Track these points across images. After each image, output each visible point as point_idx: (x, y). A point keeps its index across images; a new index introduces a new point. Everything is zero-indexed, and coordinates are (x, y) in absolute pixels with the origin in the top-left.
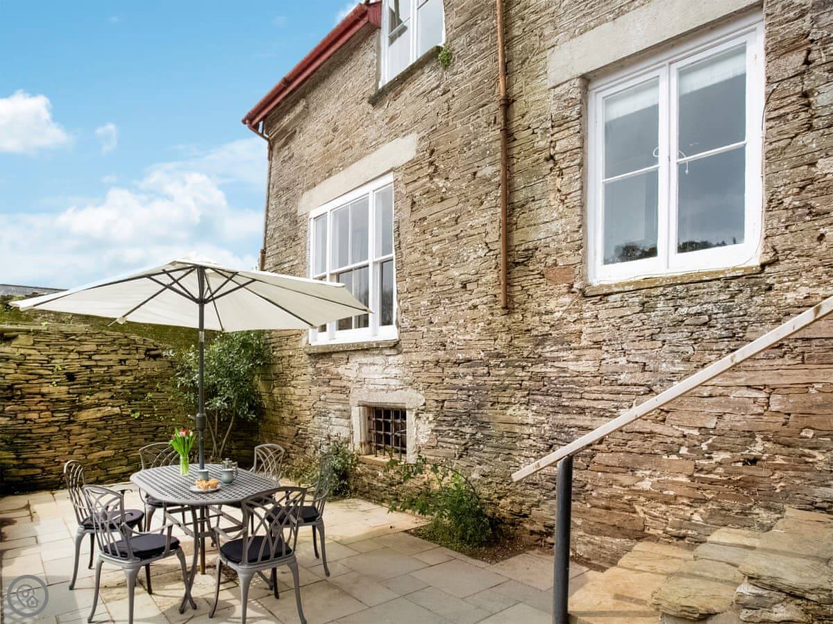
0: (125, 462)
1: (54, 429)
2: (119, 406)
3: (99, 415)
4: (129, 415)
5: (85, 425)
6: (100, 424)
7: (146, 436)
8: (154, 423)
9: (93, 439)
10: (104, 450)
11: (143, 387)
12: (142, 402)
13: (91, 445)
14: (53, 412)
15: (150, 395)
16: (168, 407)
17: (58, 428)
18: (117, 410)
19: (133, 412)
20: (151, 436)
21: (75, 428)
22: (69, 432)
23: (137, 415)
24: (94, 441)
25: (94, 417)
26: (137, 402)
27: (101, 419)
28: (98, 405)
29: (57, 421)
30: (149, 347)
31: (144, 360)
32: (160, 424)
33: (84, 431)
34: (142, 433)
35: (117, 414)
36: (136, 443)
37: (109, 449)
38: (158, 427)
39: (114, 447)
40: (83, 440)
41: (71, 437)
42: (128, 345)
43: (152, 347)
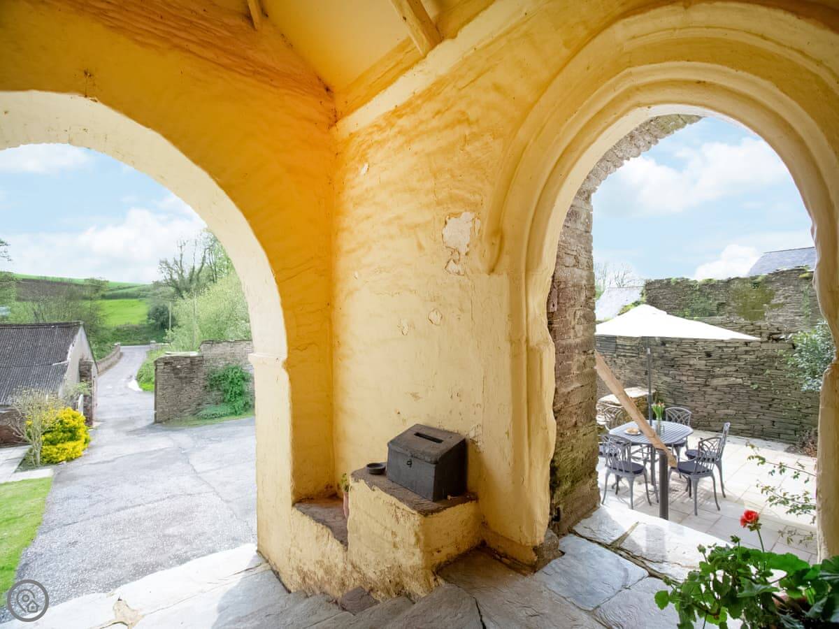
0: (743, 421)
1: (694, 389)
2: (742, 378)
3: (726, 383)
4: (749, 386)
5: (716, 389)
6: (727, 390)
7: (763, 405)
8: (770, 396)
9: (721, 400)
10: (728, 409)
11: (763, 365)
12: (760, 377)
13: (719, 404)
14: (696, 377)
15: (768, 372)
16: (785, 383)
17: (698, 388)
18: (740, 381)
19: (753, 384)
20: (767, 405)
21: (709, 390)
22: (705, 392)
23: (755, 386)
24: (721, 401)
25: (722, 384)
26: (757, 376)
27: (727, 386)
28: (725, 376)
29: (698, 384)
30: (772, 332)
31: (767, 342)
32: (775, 396)
33: (715, 393)
34: (759, 402)
35: (740, 384)
36: (753, 408)
37: (731, 409)
38: (773, 399)
39: (736, 408)
40: (713, 399)
41: (706, 396)
42: (753, 330)
43: (776, 331)
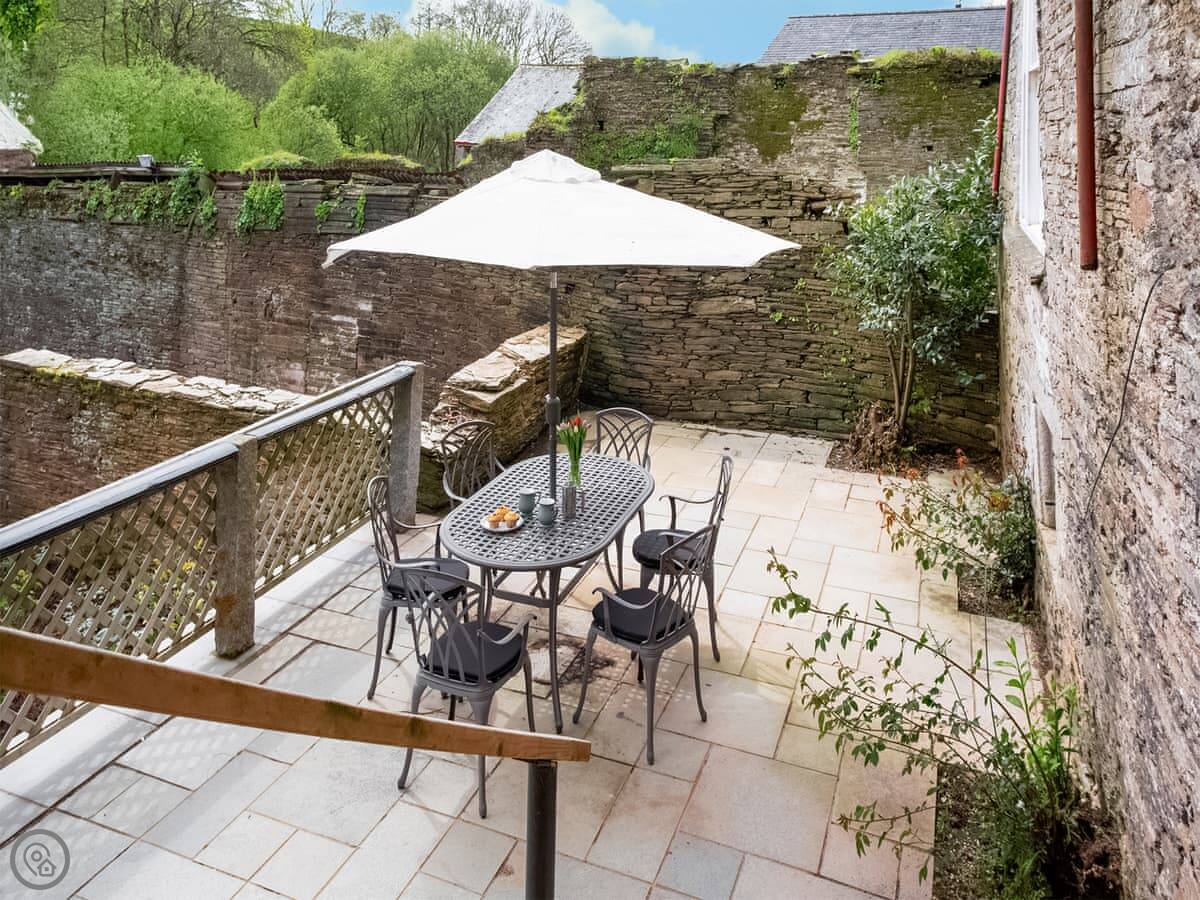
0: (754, 395)
1: (666, 324)
2: (755, 297)
3: (725, 309)
4: (767, 315)
5: (705, 324)
6: (726, 324)
7: (789, 356)
8: (804, 335)
9: (715, 347)
10: (728, 369)
11: (793, 267)
12: (789, 295)
13: (711, 358)
14: (668, 297)
15: (801, 283)
16: (828, 309)
17: (672, 323)
18: (750, 303)
19: (773, 310)
20: (797, 358)
21: (693, 326)
22: (685, 330)
23: (779, 316)
24: (715, 352)
25: (718, 311)
26: (781, 294)
27: (728, 316)
28: (725, 293)
29: (672, 313)
30: (811, 195)
31: (801, 217)
32: (813, 337)
33: (703, 333)
34: (783, 350)
35: (751, 311)
36: (773, 365)
37: (734, 369)
38: (808, 345)
39: (740, 365)
40: (701, 348)
41: (687, 340)
42: (778, 191)
43: (817, 195)
